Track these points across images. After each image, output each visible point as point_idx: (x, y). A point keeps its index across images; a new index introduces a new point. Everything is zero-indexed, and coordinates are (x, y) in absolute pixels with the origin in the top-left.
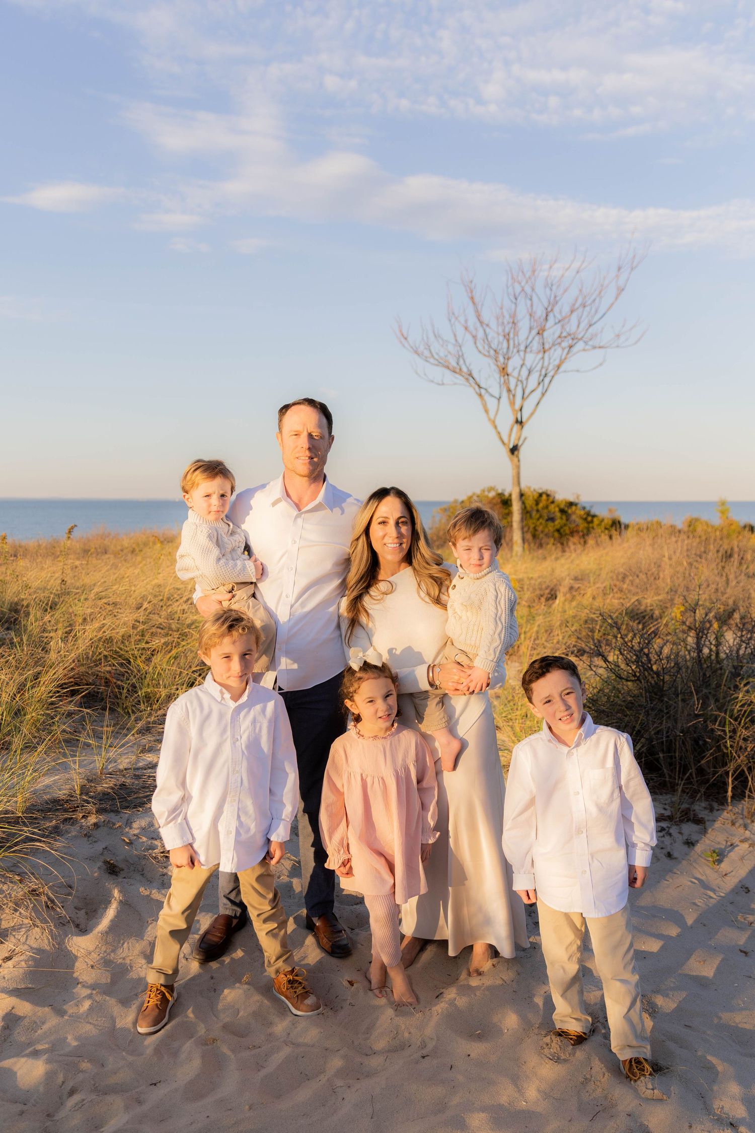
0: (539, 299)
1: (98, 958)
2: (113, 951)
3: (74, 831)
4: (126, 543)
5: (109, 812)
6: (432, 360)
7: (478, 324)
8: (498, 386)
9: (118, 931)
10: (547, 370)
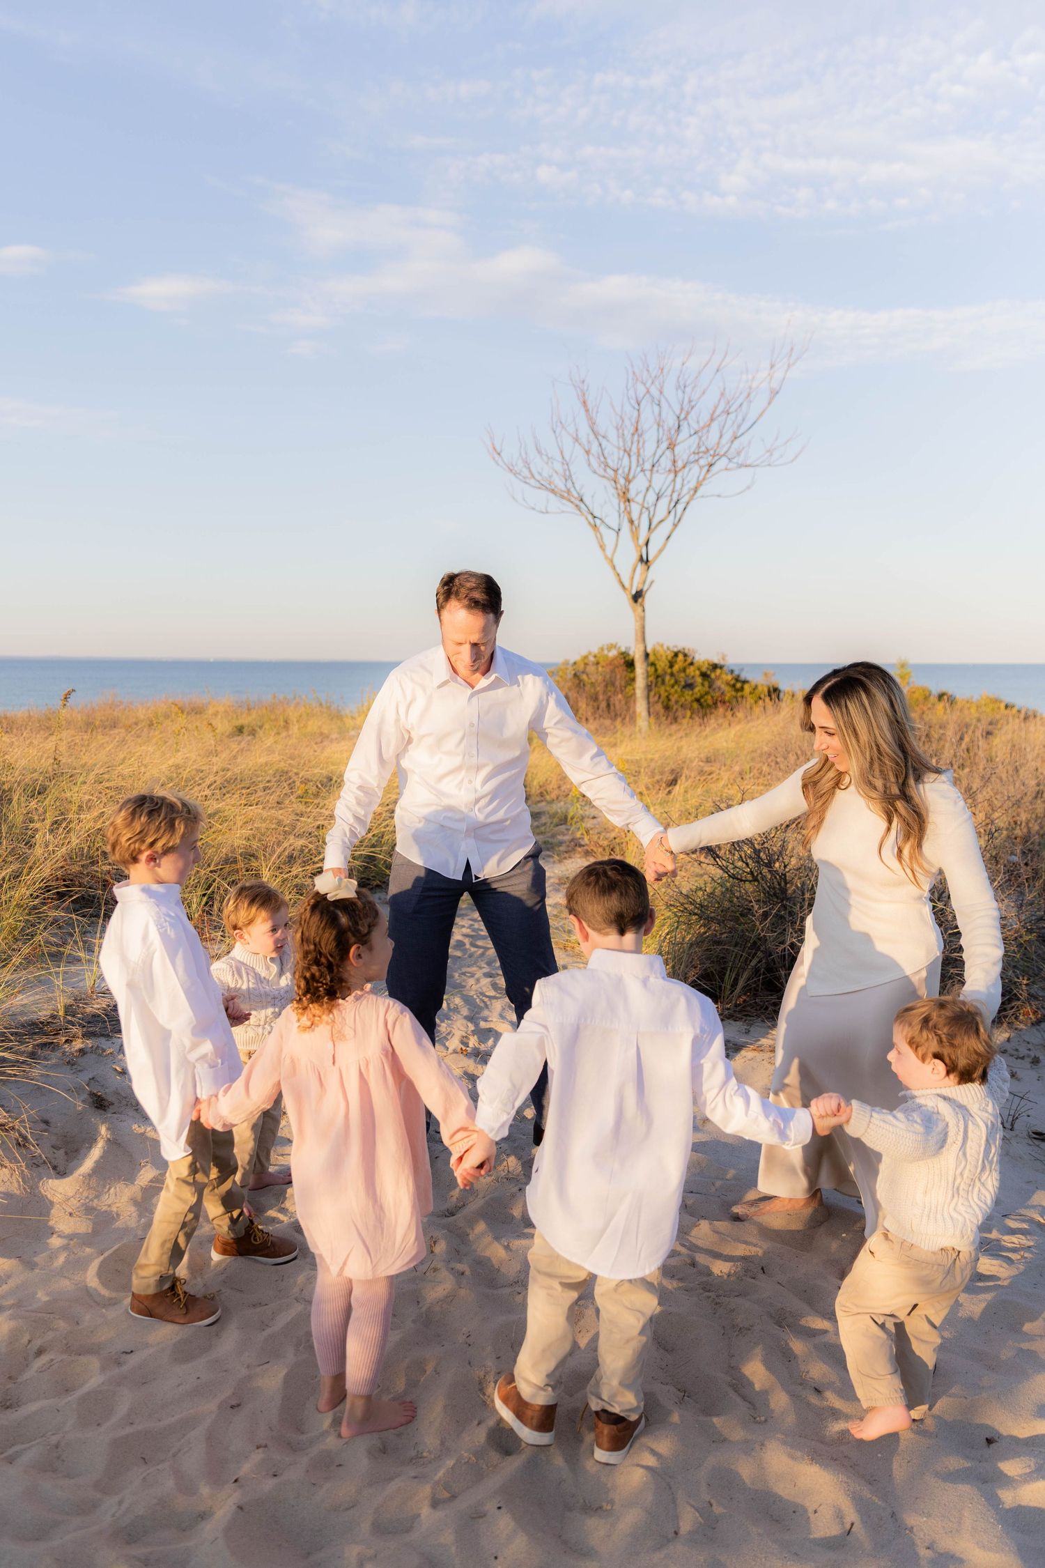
0: (670, 406)
1: (78, 1204)
2: (97, 1197)
3: (55, 1058)
4: (141, 714)
5: (99, 1037)
6: (532, 482)
7: (592, 437)
8: (616, 514)
9: (106, 1173)
10: (679, 495)
